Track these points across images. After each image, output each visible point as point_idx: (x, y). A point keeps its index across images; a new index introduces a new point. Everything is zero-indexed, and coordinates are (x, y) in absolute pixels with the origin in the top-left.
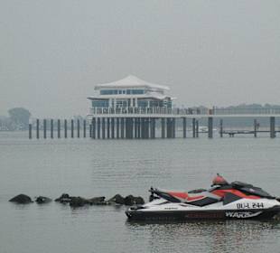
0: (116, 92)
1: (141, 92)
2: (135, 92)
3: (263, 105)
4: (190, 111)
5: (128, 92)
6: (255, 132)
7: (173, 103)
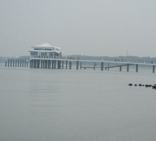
0: (40, 49)
1: (50, 50)
2: (48, 50)
3: (82, 55)
4: (69, 58)
5: (45, 50)
6: (94, 68)
7: (62, 55)
